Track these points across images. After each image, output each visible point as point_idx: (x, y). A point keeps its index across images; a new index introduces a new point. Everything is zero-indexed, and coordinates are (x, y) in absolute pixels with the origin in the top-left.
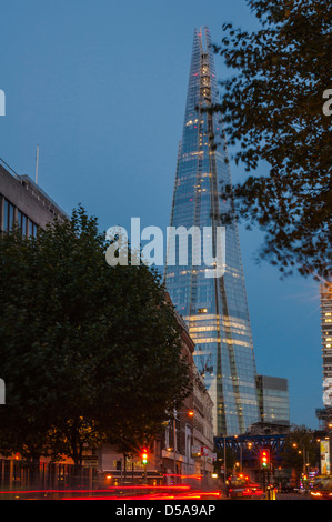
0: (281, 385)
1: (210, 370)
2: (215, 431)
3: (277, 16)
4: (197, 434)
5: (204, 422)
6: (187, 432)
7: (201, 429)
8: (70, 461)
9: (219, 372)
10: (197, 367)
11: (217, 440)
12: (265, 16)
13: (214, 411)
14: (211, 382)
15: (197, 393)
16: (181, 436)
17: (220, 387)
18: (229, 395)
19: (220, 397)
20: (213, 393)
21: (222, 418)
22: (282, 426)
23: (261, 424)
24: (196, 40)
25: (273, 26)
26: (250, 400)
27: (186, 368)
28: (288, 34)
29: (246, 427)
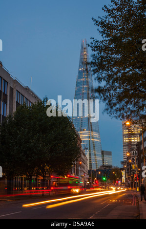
0: (109, 153)
1: (87, 149)
2: (88, 168)
3: (108, 36)
4: (82, 169)
5: (85, 165)
6: (79, 168)
7: (84, 168)
8: (42, 178)
9: (90, 150)
10: (82, 148)
11: (89, 171)
12: (104, 35)
13: (88, 162)
14: (87, 153)
15: (82, 156)
16: (77, 170)
17: (90, 154)
18: (93, 157)
19: (90, 157)
20: (88, 156)
21: (91, 164)
22: (110, 167)
23: (103, 166)
24: (82, 43)
25: (107, 39)
26: (99, 158)
27: (79, 148)
28: (111, 41)
29: (98, 167)
